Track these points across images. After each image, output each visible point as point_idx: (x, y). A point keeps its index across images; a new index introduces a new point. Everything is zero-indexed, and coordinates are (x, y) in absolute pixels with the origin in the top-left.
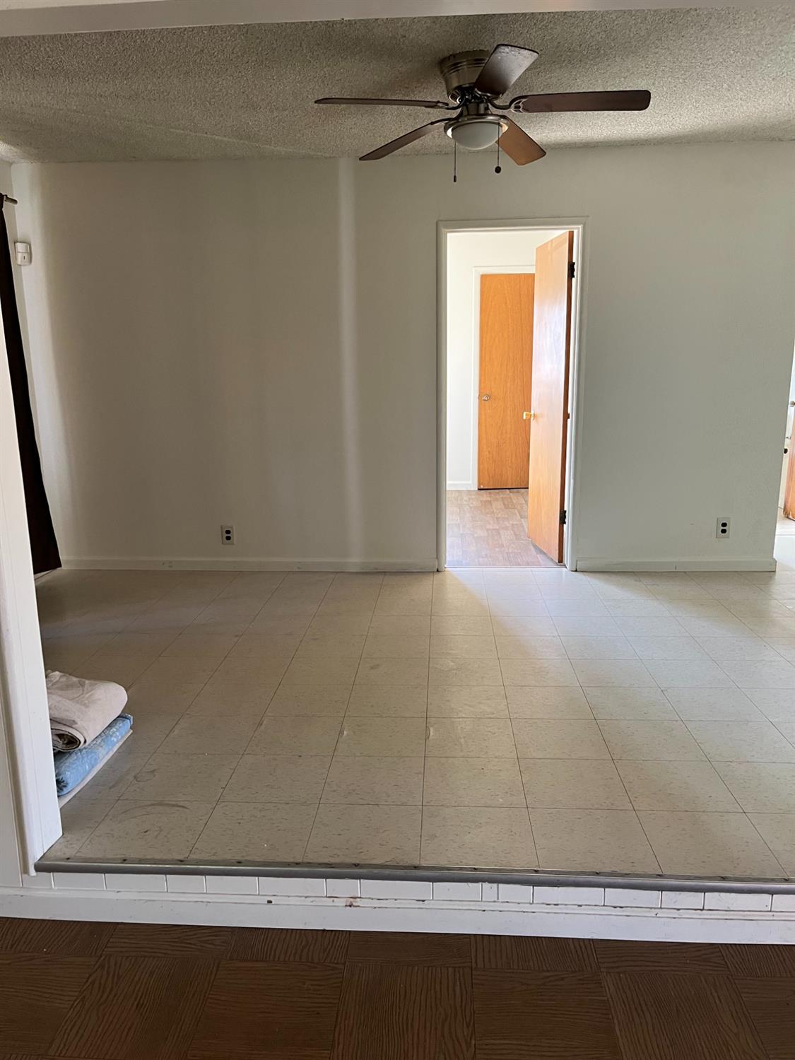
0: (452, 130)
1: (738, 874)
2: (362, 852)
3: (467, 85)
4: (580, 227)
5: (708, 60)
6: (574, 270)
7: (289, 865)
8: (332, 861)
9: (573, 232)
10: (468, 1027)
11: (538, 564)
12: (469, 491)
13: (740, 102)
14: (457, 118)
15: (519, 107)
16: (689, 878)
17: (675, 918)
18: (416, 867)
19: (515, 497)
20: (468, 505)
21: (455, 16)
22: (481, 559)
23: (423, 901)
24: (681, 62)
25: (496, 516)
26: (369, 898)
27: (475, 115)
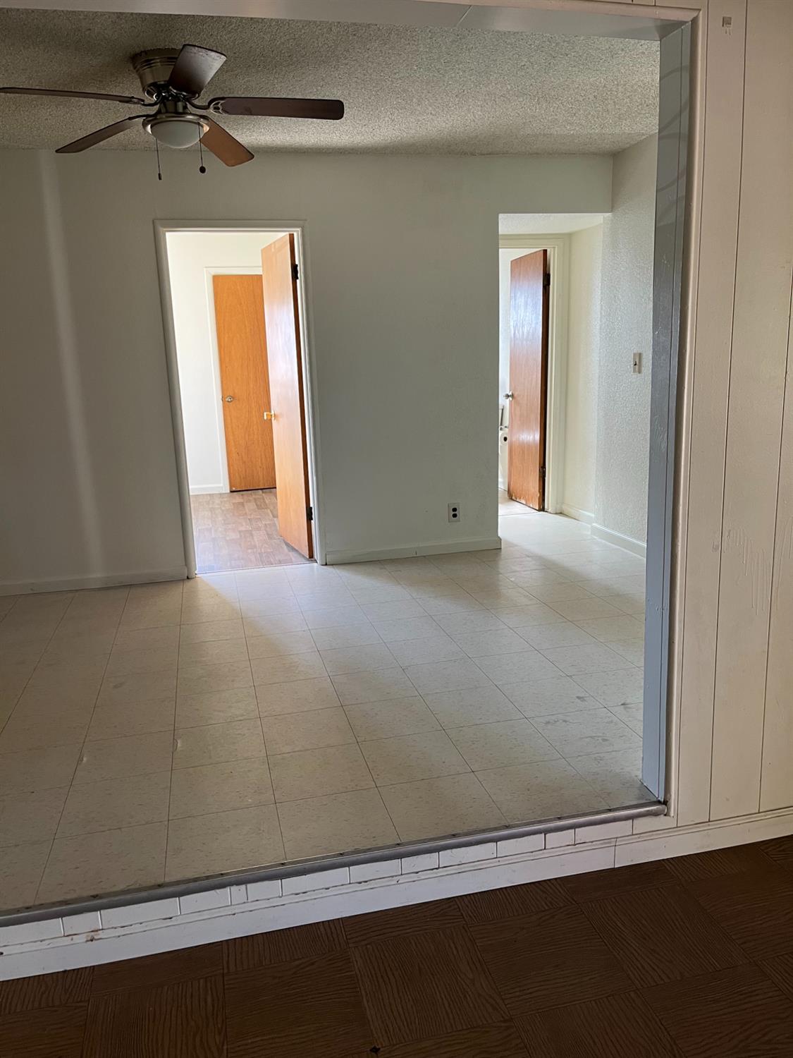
0: (151, 127)
1: (466, 829)
2: (101, 882)
3: (163, 83)
4: (299, 229)
5: (395, 74)
6: (297, 271)
7: (18, 911)
8: (69, 897)
9: (293, 234)
10: (220, 1034)
11: (290, 562)
12: (220, 494)
13: (431, 117)
14: (155, 115)
15: (219, 109)
16: (424, 841)
17: (414, 881)
18: (160, 886)
19: (267, 497)
20: (220, 508)
21: (140, 14)
22: (233, 562)
23: (171, 918)
24: (371, 75)
25: (249, 517)
26: (112, 928)
27: (174, 113)
